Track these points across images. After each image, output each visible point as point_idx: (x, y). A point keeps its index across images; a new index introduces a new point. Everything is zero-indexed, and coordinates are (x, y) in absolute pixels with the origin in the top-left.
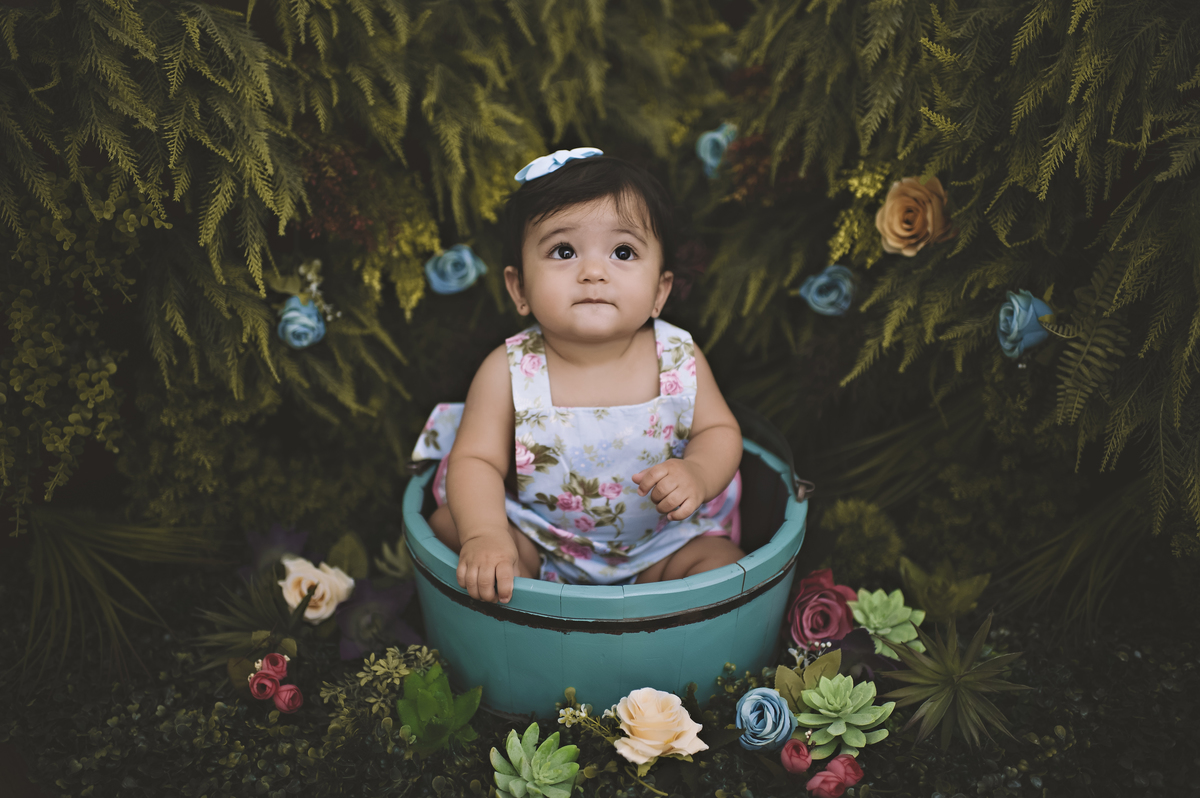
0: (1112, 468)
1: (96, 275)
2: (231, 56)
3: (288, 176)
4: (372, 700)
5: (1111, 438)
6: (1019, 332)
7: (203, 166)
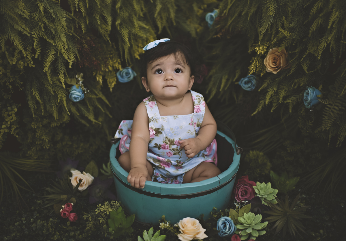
0: (340, 146)
1: (11, 81)
2: (54, 16)
3: (72, 48)
4: (100, 219)
5: (340, 136)
6: (310, 100)
7: (45, 46)
